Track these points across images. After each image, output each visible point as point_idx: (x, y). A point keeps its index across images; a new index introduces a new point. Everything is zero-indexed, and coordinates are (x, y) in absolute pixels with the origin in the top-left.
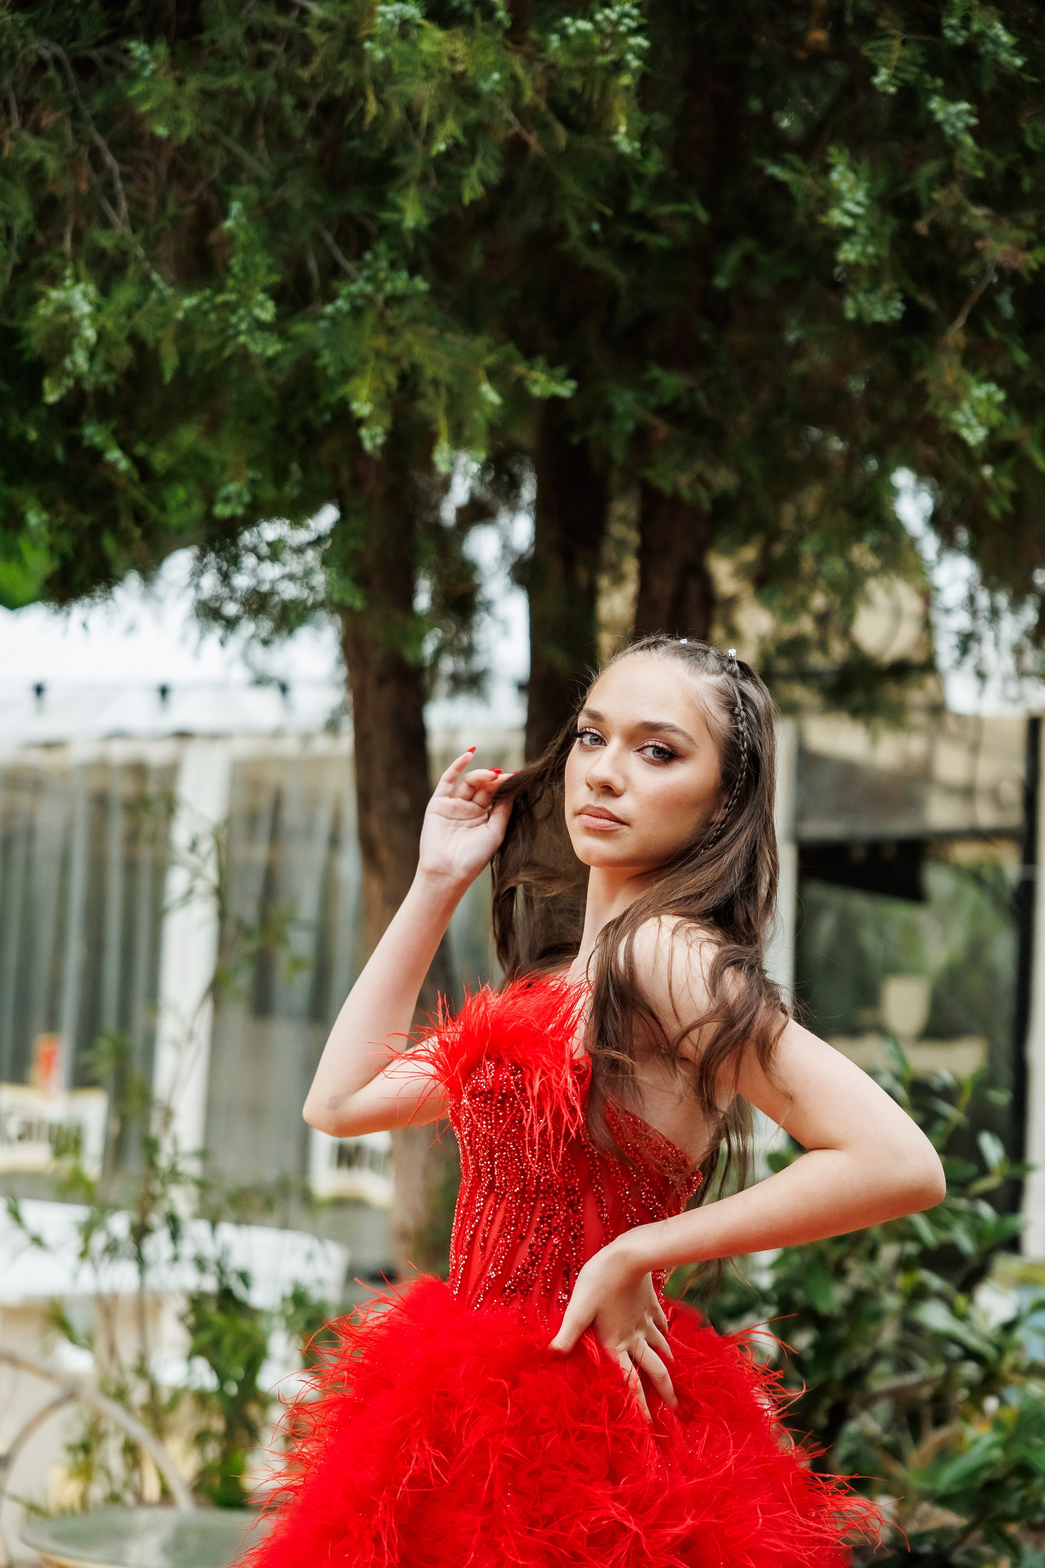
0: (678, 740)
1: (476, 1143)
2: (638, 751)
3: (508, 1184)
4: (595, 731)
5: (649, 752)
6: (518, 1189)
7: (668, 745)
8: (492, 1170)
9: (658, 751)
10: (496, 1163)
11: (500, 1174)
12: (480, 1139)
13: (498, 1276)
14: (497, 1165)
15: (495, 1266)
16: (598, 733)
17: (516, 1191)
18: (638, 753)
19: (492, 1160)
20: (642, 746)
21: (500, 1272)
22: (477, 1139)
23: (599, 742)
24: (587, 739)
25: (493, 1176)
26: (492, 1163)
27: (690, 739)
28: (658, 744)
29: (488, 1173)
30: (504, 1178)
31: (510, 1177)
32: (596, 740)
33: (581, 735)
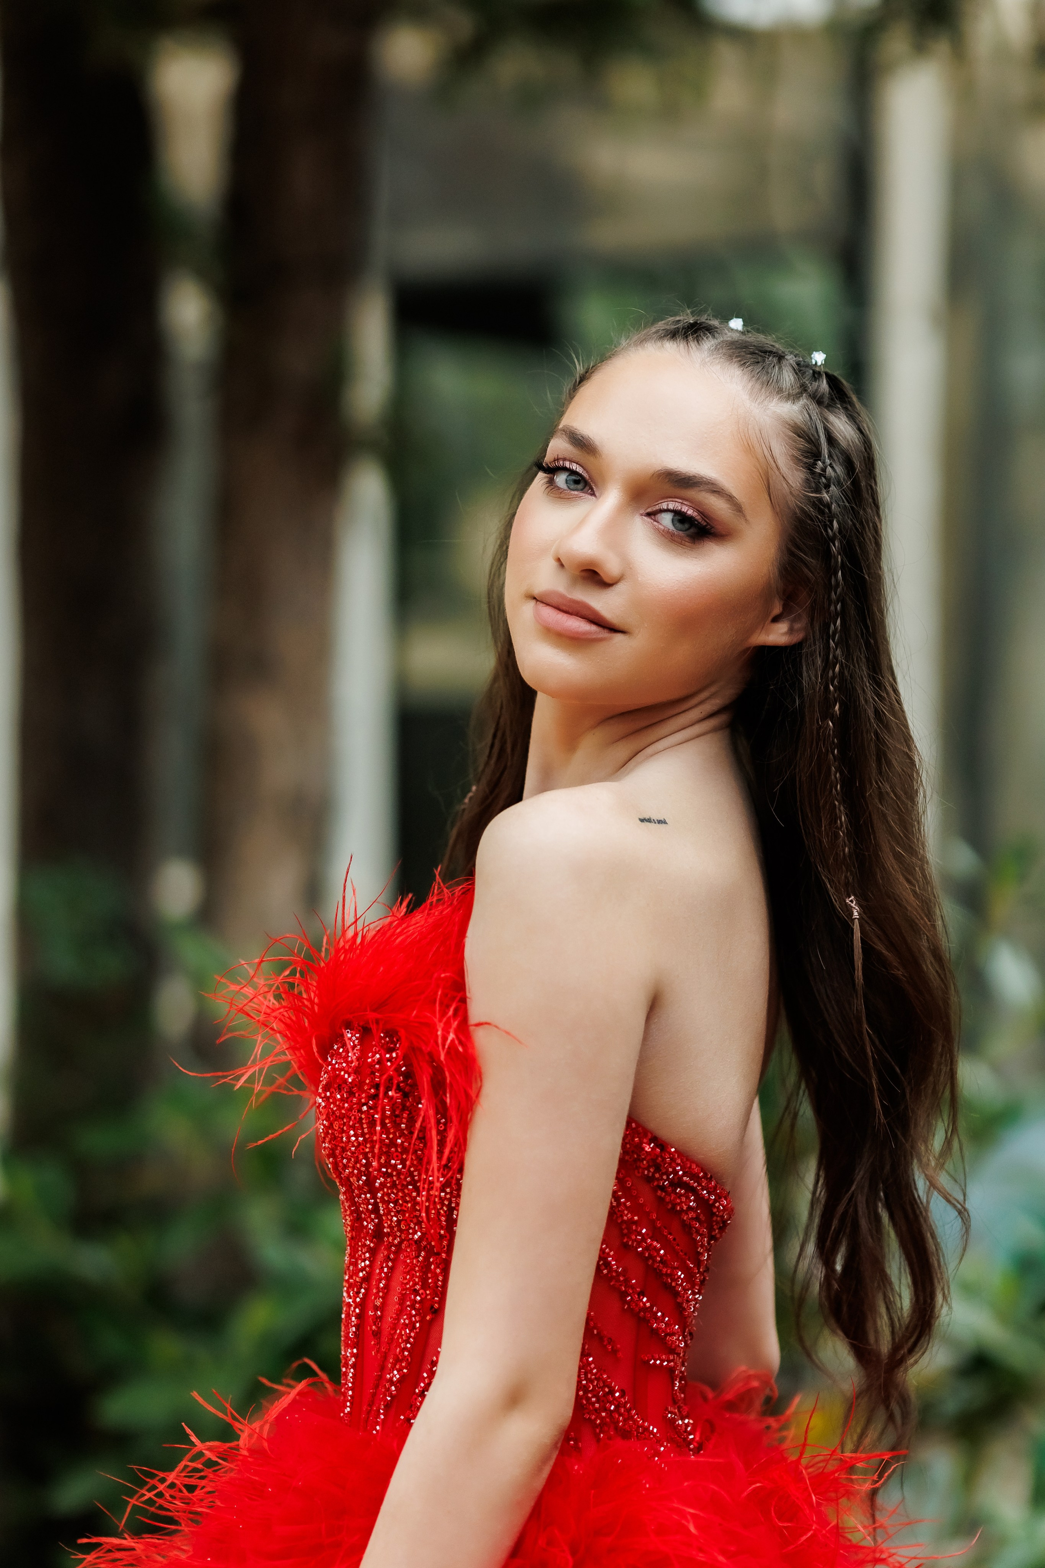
0: (718, 506)
1: (345, 1167)
2: (649, 515)
3: (403, 1227)
4: (574, 467)
5: (666, 520)
6: (419, 1234)
7: (701, 513)
8: (375, 1205)
9: (680, 518)
10: (379, 1195)
11: (388, 1211)
12: (349, 1160)
13: (403, 1377)
14: (382, 1197)
15: (397, 1360)
16: (579, 470)
17: (416, 1237)
18: (645, 518)
19: (373, 1191)
20: (657, 507)
21: (405, 1371)
22: (345, 1161)
23: (580, 486)
24: (561, 479)
25: (379, 1216)
26: (374, 1196)
27: (738, 508)
28: (685, 509)
29: (371, 1212)
30: (395, 1219)
31: (404, 1215)
32: (576, 482)
33: (552, 471)
